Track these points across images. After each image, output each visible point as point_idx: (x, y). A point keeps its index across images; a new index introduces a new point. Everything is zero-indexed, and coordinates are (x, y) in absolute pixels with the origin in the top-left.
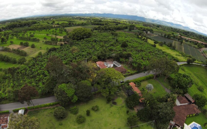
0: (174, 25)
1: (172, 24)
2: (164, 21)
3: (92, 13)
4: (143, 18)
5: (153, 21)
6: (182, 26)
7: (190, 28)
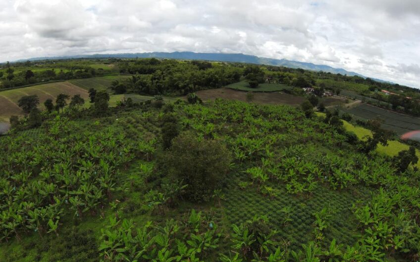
0: (316, 67)
1: (311, 65)
2: (295, 62)
3: (151, 52)
4: (254, 58)
5: (275, 61)
6: (331, 67)
7: (346, 70)
